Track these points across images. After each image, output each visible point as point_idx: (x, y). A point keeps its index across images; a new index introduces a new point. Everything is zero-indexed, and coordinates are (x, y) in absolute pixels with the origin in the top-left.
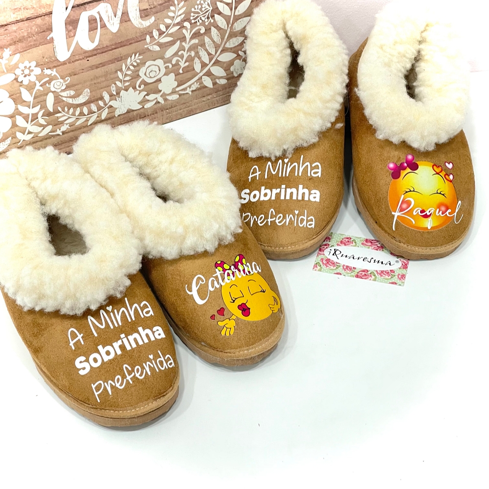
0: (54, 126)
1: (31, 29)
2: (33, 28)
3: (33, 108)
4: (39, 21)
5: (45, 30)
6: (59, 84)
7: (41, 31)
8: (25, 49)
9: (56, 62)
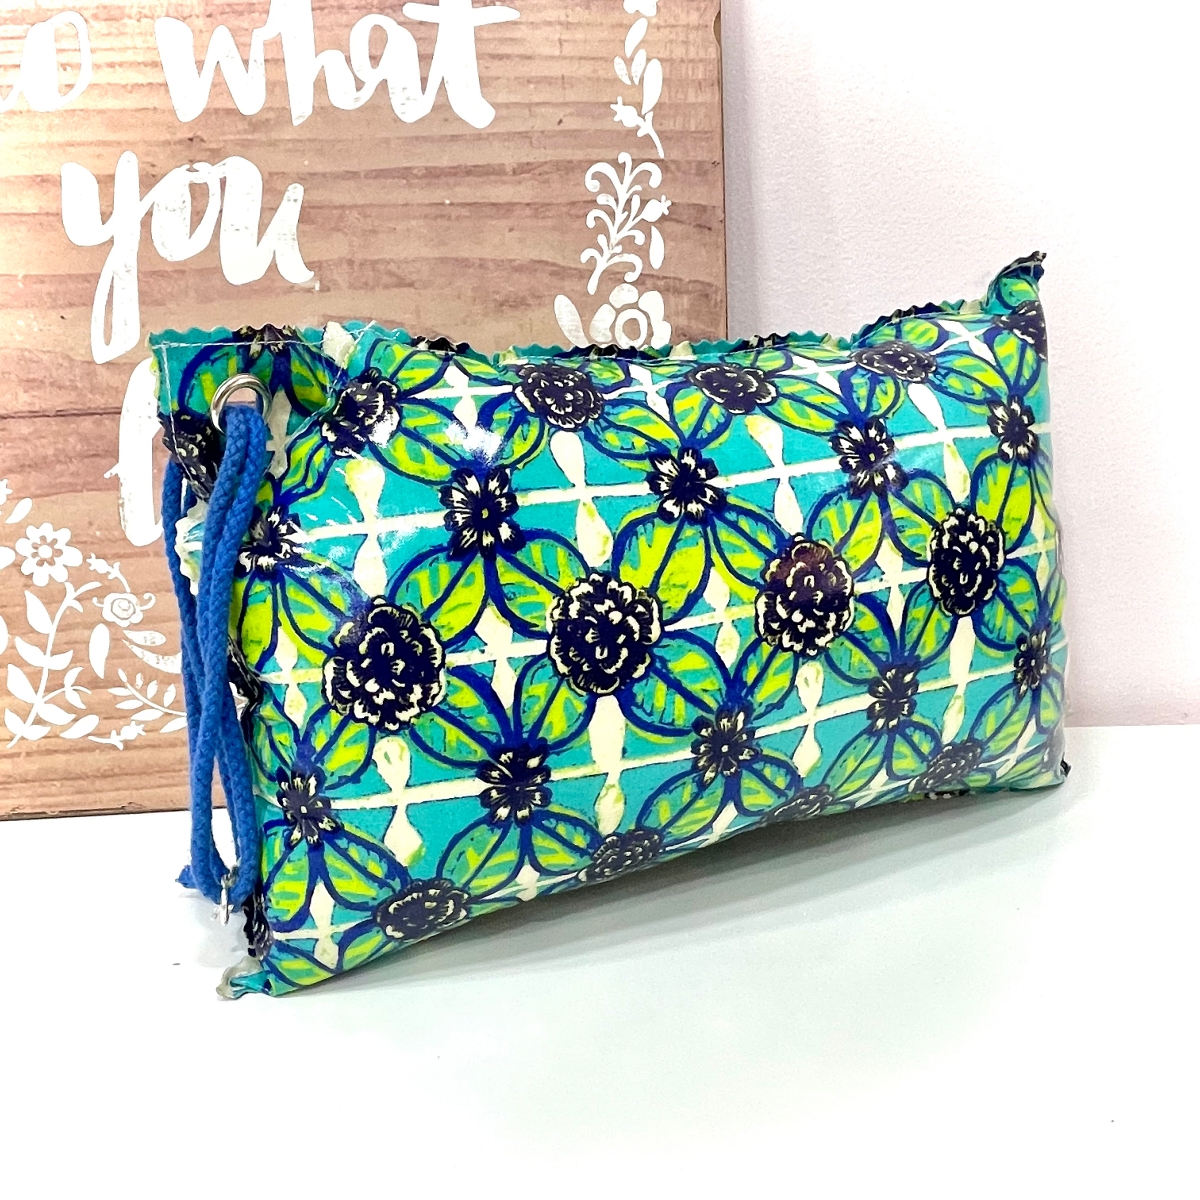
0: (105, 718)
1: (67, 441)
2: (72, 440)
3: (53, 653)
4: (87, 424)
5: (100, 452)
6: (125, 605)
7: (92, 453)
8: (46, 490)
9: (122, 543)
